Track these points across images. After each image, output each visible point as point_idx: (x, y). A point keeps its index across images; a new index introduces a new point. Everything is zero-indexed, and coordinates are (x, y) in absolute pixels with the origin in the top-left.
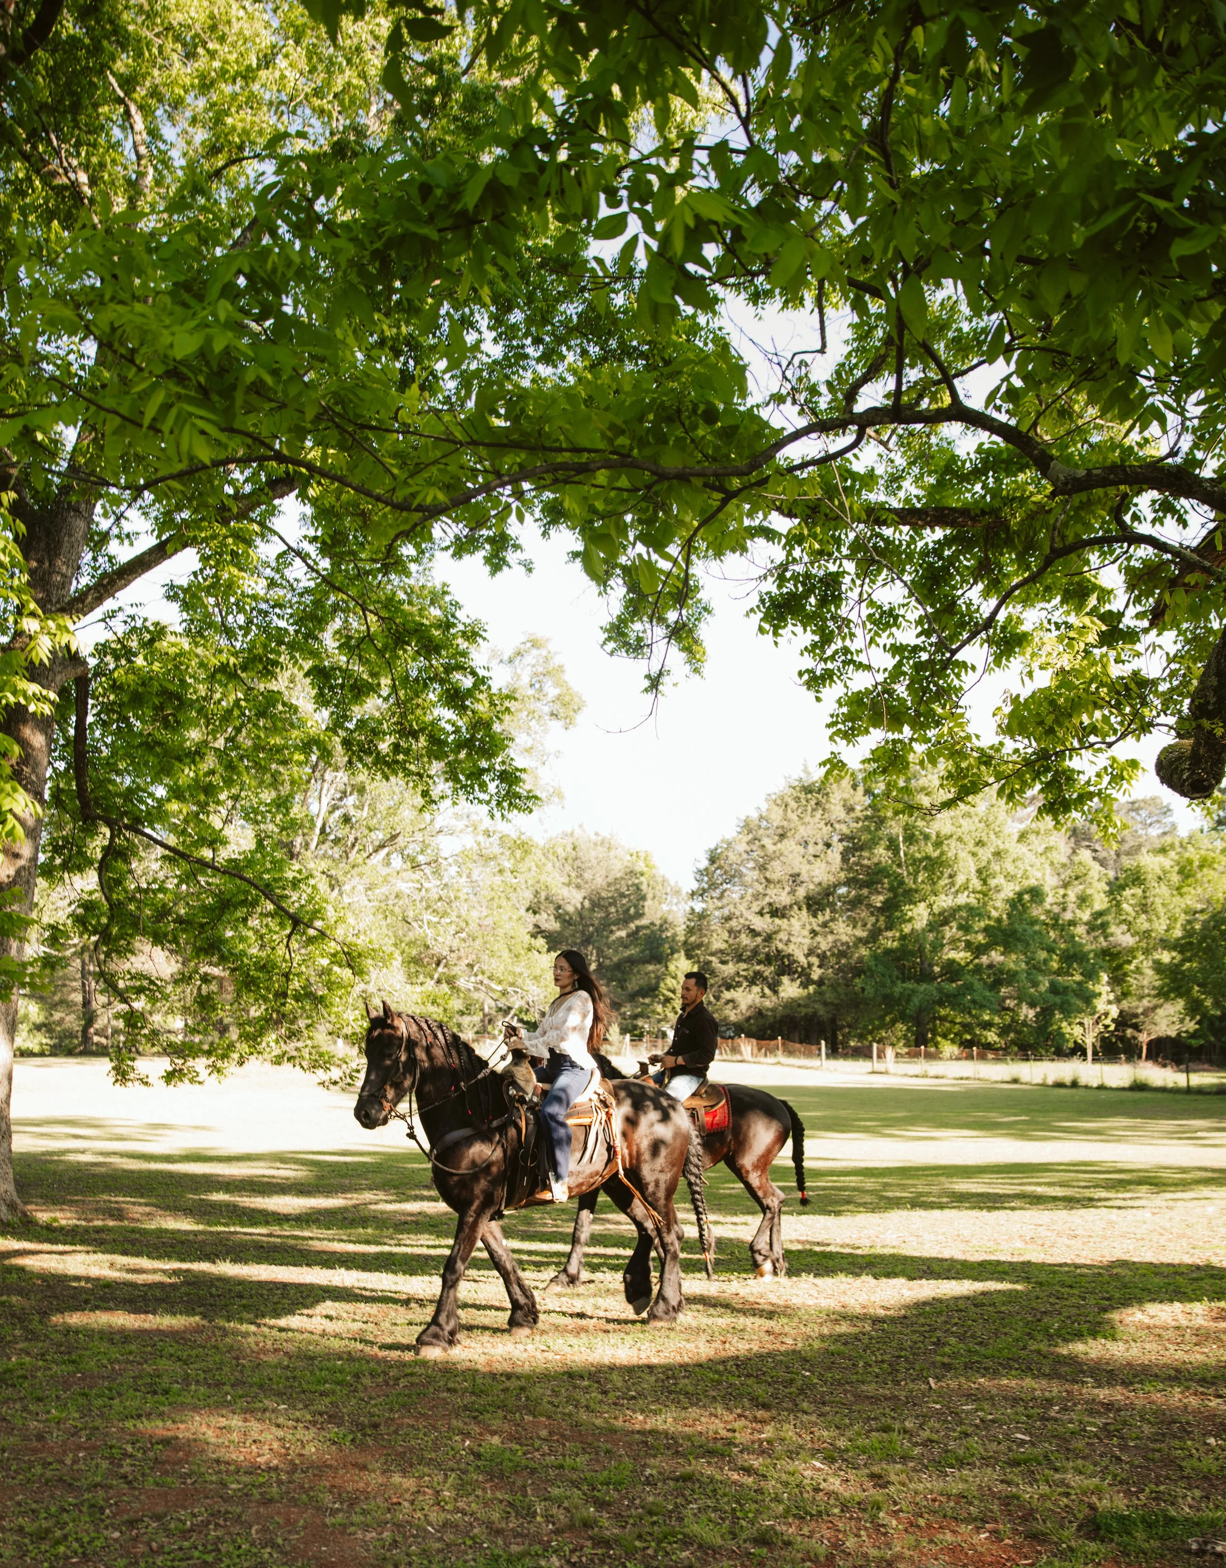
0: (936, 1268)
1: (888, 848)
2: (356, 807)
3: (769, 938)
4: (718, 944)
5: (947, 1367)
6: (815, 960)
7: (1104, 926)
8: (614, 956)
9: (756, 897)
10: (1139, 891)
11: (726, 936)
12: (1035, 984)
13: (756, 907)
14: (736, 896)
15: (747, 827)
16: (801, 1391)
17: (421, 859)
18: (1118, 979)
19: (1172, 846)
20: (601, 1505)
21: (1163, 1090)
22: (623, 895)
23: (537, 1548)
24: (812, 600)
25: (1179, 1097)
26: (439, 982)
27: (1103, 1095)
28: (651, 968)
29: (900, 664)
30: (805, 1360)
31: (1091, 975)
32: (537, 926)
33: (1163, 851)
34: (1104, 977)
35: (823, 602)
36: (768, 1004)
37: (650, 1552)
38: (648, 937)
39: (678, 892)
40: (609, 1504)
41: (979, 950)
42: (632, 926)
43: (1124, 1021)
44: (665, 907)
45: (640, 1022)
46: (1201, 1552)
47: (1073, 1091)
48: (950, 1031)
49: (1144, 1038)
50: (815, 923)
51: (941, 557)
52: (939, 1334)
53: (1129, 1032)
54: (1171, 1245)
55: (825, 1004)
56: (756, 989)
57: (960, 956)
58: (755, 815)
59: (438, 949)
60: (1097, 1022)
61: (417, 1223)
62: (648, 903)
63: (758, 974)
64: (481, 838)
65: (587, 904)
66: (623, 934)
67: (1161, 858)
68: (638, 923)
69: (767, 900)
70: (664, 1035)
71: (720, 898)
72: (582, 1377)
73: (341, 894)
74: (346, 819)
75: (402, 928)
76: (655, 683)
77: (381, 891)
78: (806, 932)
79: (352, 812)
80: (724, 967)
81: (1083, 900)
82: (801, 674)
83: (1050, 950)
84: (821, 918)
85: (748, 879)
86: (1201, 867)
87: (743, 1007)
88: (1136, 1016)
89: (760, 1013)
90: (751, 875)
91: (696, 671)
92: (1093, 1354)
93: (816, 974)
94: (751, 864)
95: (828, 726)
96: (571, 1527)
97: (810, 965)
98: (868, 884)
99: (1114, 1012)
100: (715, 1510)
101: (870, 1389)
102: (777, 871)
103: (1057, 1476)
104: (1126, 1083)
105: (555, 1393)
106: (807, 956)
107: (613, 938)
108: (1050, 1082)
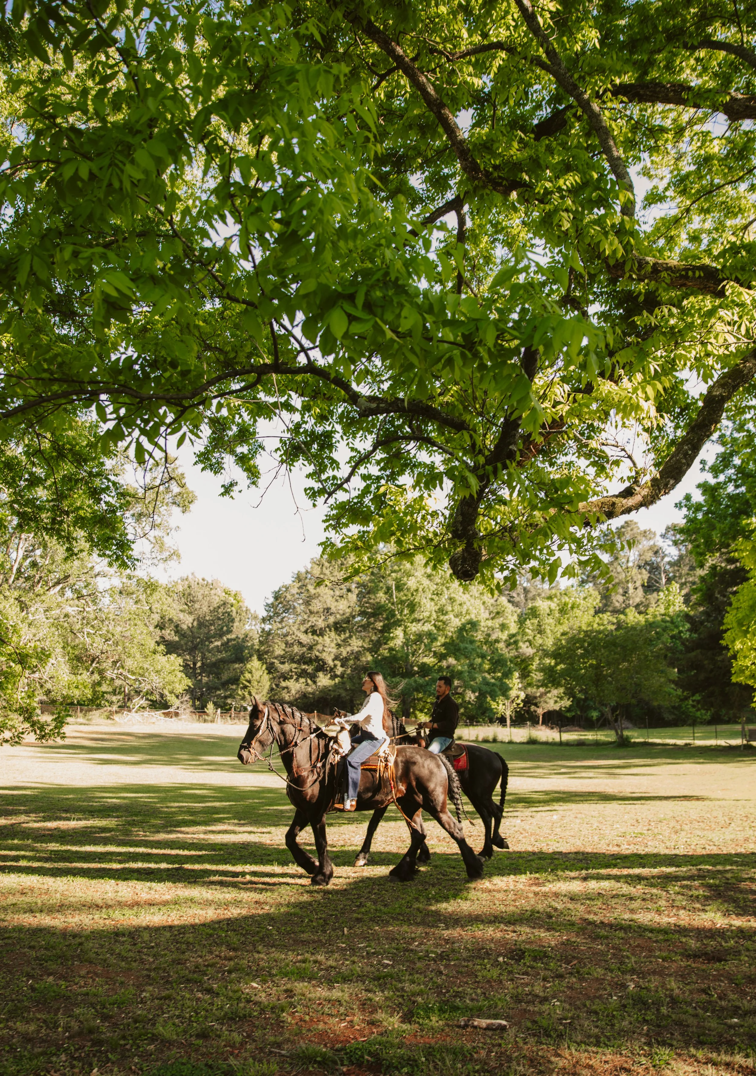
0: (377, 858)
1: (386, 593)
2: (42, 557)
3: (311, 648)
4: (279, 651)
5: (358, 920)
6: (338, 663)
7: (516, 642)
8: (212, 658)
9: (304, 622)
10: (536, 621)
11: (283, 646)
12: (474, 679)
13: (303, 628)
14: (291, 621)
15: (299, 578)
16: (262, 939)
17: (84, 592)
18: (525, 675)
19: (556, 596)
20: (105, 1018)
21: (546, 743)
22: (219, 619)
23: (53, 1049)
24: (315, 446)
25: (555, 748)
26: (92, 673)
27: (511, 747)
28: (237, 666)
29: (368, 487)
30: (273, 919)
31: (508, 674)
32: (162, 637)
33: (550, 598)
34: (516, 674)
35: (322, 448)
36: (310, 689)
37: (128, 1047)
38: (234, 646)
39: (256, 618)
40: (111, 1017)
41: (442, 657)
42: (225, 638)
43: (529, 701)
44: (247, 627)
45: (229, 701)
46: (466, 1026)
47: (494, 745)
48: (424, 707)
49: (540, 711)
50: (339, 639)
51: (393, 426)
52: (363, 900)
53: (533, 708)
54: (524, 840)
55: (346, 690)
56: (302, 680)
57: (430, 660)
58: (303, 571)
59: (93, 652)
60: (513, 702)
61: (51, 835)
62: (236, 624)
63: (304, 671)
64: (125, 580)
65: (195, 624)
66: (219, 643)
67: (549, 602)
68: (229, 636)
69: (310, 624)
70: (245, 709)
71: (281, 622)
72: (124, 935)
73: (27, 613)
74: (34, 565)
75: (70, 637)
76: (227, 489)
77: (55, 612)
78: (333, 645)
79: (39, 560)
80: (282, 666)
81: (503, 627)
82: (306, 490)
83: (483, 657)
84: (343, 636)
85: (299, 610)
86: (572, 608)
87: (293, 692)
88: (536, 698)
89: (304, 695)
90: (300, 608)
91: (254, 483)
92: (450, 909)
93: (339, 670)
94: (301, 601)
95: (324, 521)
96: (80, 1034)
97: (335, 666)
98: (374, 615)
99: (522, 695)
100: (178, 1017)
101: (304, 936)
102: (317, 606)
103: (400, 985)
104: (525, 740)
105: (102, 946)
106: (333, 660)
107: (212, 646)
108: (480, 739)
